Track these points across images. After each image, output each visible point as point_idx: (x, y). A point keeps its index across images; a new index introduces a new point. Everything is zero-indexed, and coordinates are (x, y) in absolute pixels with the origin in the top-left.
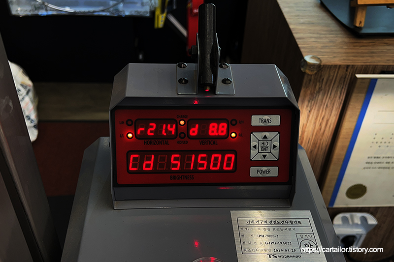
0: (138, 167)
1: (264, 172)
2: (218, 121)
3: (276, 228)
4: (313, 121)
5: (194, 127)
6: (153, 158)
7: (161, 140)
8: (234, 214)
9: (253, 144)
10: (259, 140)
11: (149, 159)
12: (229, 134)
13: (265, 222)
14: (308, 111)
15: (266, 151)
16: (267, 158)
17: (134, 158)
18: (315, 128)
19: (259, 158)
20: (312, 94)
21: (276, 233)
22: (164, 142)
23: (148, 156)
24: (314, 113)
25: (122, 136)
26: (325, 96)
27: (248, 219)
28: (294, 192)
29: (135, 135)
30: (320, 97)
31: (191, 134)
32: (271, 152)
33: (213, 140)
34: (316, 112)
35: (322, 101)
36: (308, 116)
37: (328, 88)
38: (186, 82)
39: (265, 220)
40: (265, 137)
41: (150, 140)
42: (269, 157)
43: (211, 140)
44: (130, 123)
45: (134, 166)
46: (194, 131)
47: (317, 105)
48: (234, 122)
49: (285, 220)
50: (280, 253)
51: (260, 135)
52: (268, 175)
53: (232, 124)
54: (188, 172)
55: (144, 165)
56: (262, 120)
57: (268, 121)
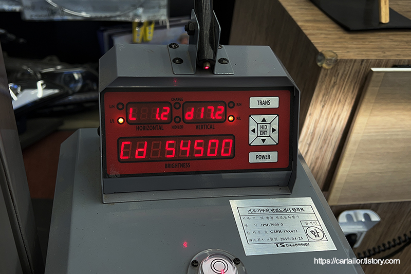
0: (130, 156)
1: (263, 157)
2: (215, 103)
4: (325, 116)
5: (190, 110)
6: (146, 145)
7: (154, 125)
8: (234, 204)
9: (251, 128)
10: (258, 124)
11: (142, 146)
12: (227, 118)
13: (267, 210)
14: (321, 106)
15: (265, 135)
16: (266, 143)
17: (125, 145)
18: (326, 123)
19: (258, 142)
20: (326, 89)
22: (158, 127)
23: (140, 143)
24: (327, 107)
25: (112, 121)
26: (339, 91)
27: (249, 209)
29: (126, 120)
30: (334, 92)
31: (187, 118)
32: (270, 136)
33: (210, 124)
34: (329, 106)
35: (336, 96)
36: (322, 111)
37: (342, 83)
38: (181, 61)
39: (265, 208)
41: (142, 125)
42: (269, 142)
43: (207, 124)
44: (120, 107)
45: (126, 154)
46: (189, 115)
47: (331, 100)
49: (287, 208)
50: (286, 241)
51: (258, 118)
52: (267, 161)
53: (230, 107)
54: (184, 160)
55: (137, 153)
56: (260, 103)
57: (267, 103)
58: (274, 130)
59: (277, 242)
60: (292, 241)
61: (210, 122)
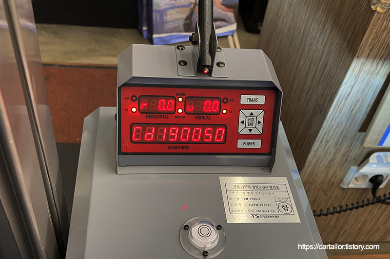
0: (140, 138)
1: (249, 144)
2: (212, 98)
3: (258, 192)
6: (153, 130)
7: (161, 115)
8: (223, 179)
9: (241, 120)
10: (246, 117)
11: (150, 131)
12: (221, 111)
13: (249, 186)
15: (252, 126)
16: (253, 132)
17: (137, 130)
19: (246, 132)
21: (257, 196)
22: (164, 116)
23: (149, 128)
25: (126, 110)
27: (234, 184)
28: (274, 162)
29: (138, 109)
31: (188, 110)
32: (256, 127)
33: (207, 116)
38: (185, 63)
39: (248, 185)
40: (252, 114)
41: (151, 114)
42: (255, 132)
43: (205, 116)
44: (134, 98)
45: (137, 136)
48: (225, 101)
49: (265, 185)
50: (261, 213)
51: (247, 112)
52: (252, 147)
53: (224, 102)
54: (184, 143)
55: (146, 135)
56: (250, 100)
57: (255, 100)
58: (259, 122)
59: (253, 213)
60: (266, 213)
61: (208, 114)
